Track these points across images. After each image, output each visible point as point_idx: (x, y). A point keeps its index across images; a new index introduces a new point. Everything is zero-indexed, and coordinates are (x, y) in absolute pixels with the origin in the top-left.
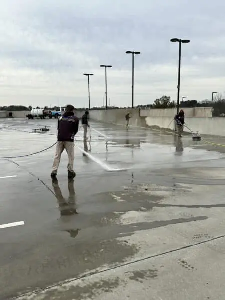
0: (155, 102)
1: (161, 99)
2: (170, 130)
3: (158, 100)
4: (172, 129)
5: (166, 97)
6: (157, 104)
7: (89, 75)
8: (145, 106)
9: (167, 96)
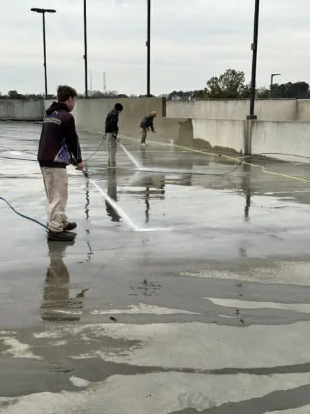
0: (209, 83)
1: (221, 77)
2: (233, 152)
3: (214, 80)
4: (238, 150)
5: (234, 72)
6: (212, 87)
7: (43, 11)
8: (188, 94)
9: (237, 71)
